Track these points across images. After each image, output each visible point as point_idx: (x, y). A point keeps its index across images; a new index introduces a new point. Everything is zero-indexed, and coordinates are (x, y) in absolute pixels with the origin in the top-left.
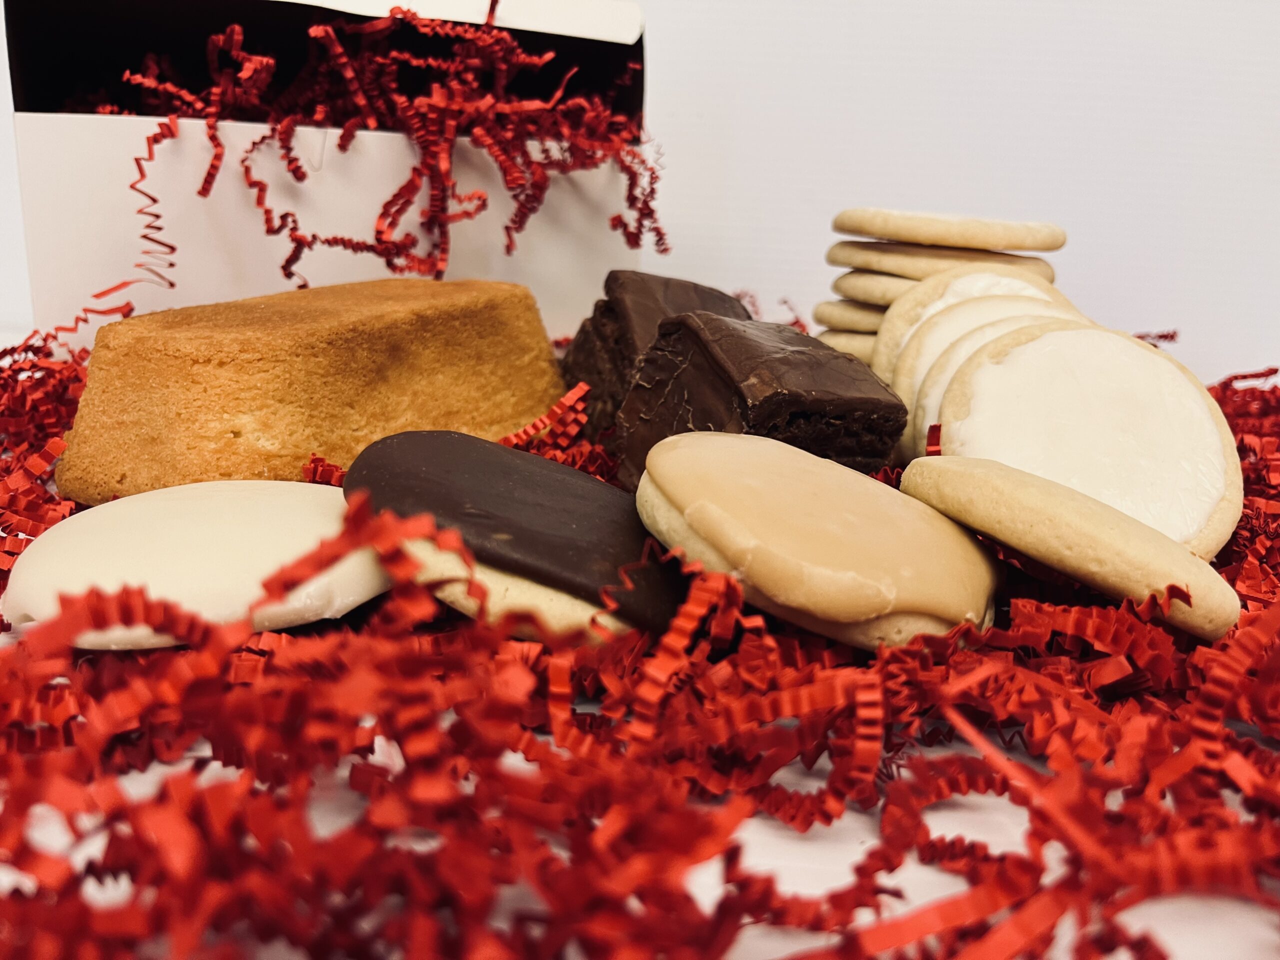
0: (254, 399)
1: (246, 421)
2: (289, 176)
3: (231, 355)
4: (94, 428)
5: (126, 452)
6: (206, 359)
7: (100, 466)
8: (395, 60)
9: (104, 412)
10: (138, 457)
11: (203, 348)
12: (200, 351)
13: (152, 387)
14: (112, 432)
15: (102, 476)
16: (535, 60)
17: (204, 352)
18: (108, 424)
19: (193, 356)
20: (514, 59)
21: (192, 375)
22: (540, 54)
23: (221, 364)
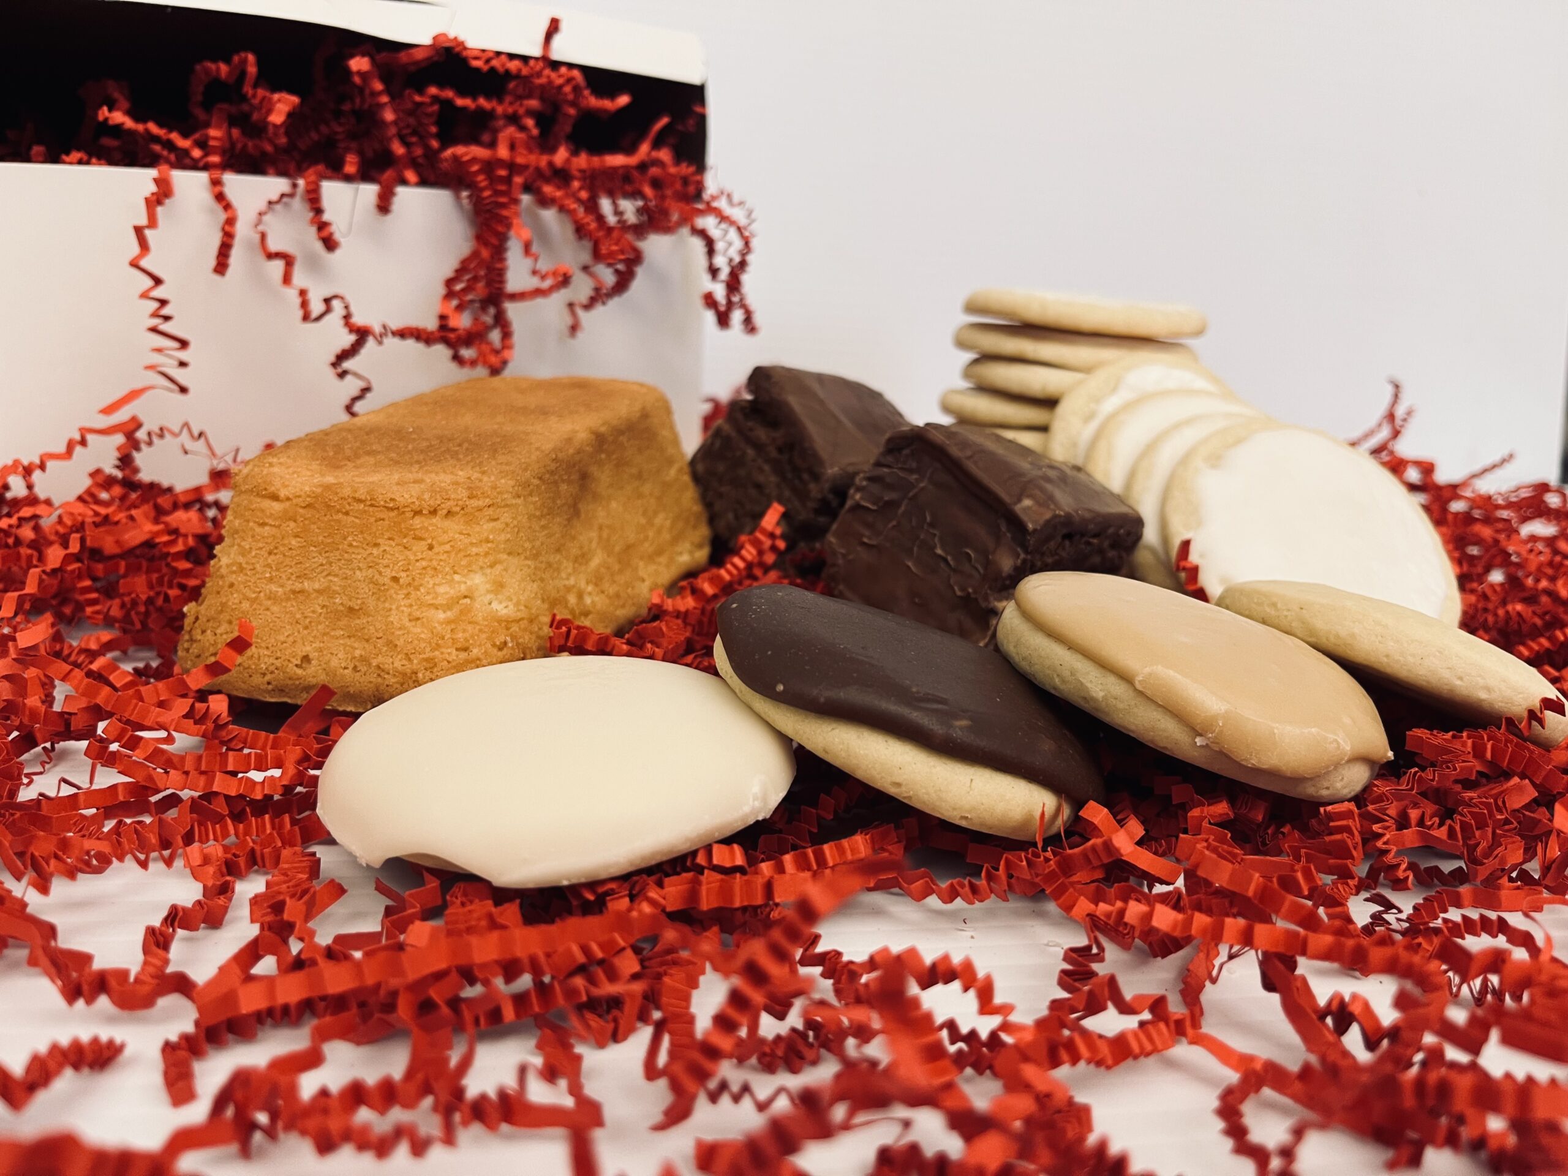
0: (487, 554)
1: (478, 581)
2: (319, 246)
3: (460, 503)
4: (253, 601)
5: (306, 628)
6: (432, 509)
7: (267, 648)
8: (435, 99)
9: (271, 579)
10: (324, 634)
11: (426, 496)
12: (424, 500)
13: (350, 545)
14: (284, 604)
15: (272, 660)
16: (607, 104)
17: (428, 500)
18: (279, 594)
19: (416, 507)
20: (583, 103)
21: (414, 530)
22: (612, 95)
23: (449, 513)
